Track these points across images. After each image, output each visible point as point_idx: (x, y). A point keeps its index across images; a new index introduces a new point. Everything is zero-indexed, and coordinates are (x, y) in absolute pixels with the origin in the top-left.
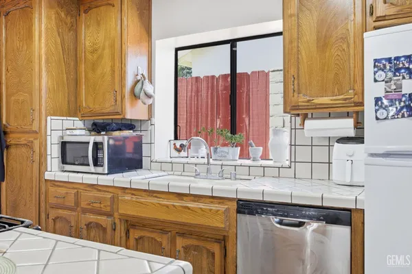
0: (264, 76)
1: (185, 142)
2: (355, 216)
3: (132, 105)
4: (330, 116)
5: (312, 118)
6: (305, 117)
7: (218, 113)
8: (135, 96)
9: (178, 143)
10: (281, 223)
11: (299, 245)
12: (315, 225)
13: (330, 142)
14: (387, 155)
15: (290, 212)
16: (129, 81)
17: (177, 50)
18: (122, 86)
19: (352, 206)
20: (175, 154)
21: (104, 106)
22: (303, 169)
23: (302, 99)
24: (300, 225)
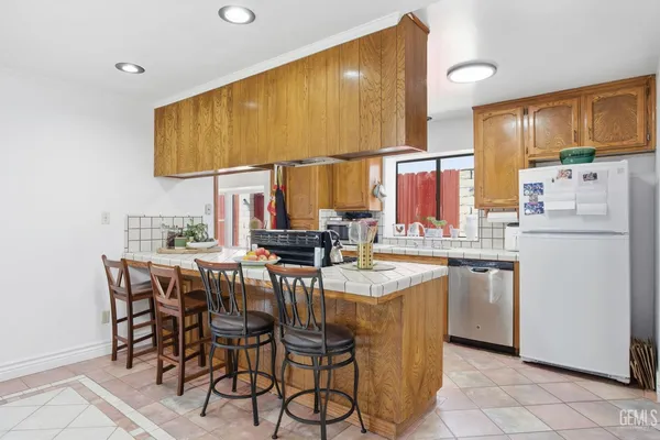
0: (454, 174)
1: (404, 225)
2: (515, 265)
3: (373, 201)
4: (504, 210)
5: (493, 211)
6: (488, 211)
7: (417, 203)
8: (374, 196)
9: (399, 226)
10: (474, 270)
11: (485, 283)
12: (496, 271)
13: (504, 225)
14: (532, 232)
15: (480, 265)
16: (371, 187)
17: (397, 163)
18: (367, 189)
19: (514, 260)
20: (397, 233)
21: (352, 202)
22: (486, 242)
23: (486, 201)
24: (486, 271)
